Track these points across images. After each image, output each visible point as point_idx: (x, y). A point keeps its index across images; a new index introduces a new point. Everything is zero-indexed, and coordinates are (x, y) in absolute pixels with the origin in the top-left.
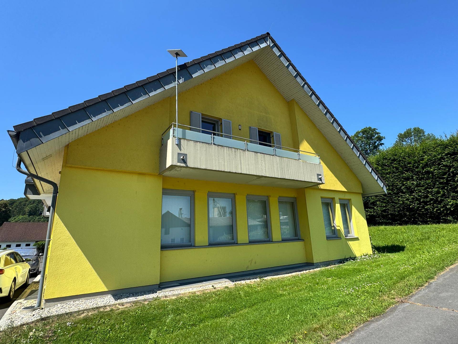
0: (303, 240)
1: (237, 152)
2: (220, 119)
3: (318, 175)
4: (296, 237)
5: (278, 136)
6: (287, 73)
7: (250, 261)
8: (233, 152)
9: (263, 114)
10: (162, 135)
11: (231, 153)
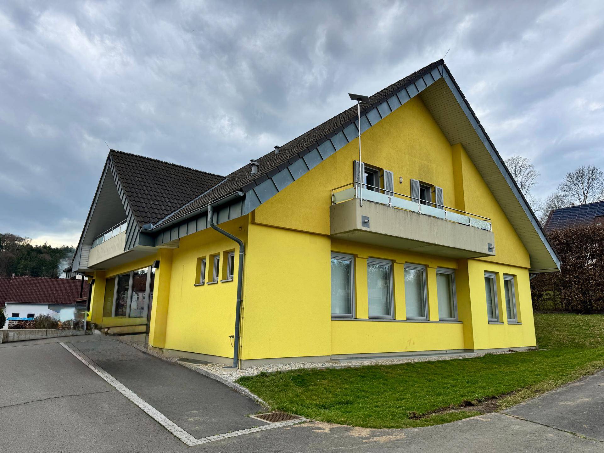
0: (461, 322)
1: (412, 215)
2: (381, 169)
3: (490, 245)
4: (451, 318)
5: (440, 191)
6: (459, 112)
7: (409, 341)
8: (409, 216)
9: (425, 162)
10: (332, 190)
11: (407, 217)
